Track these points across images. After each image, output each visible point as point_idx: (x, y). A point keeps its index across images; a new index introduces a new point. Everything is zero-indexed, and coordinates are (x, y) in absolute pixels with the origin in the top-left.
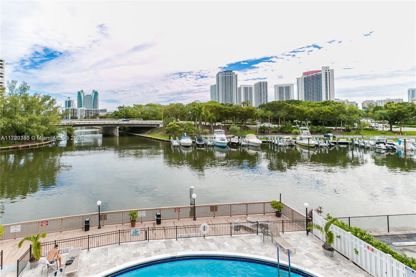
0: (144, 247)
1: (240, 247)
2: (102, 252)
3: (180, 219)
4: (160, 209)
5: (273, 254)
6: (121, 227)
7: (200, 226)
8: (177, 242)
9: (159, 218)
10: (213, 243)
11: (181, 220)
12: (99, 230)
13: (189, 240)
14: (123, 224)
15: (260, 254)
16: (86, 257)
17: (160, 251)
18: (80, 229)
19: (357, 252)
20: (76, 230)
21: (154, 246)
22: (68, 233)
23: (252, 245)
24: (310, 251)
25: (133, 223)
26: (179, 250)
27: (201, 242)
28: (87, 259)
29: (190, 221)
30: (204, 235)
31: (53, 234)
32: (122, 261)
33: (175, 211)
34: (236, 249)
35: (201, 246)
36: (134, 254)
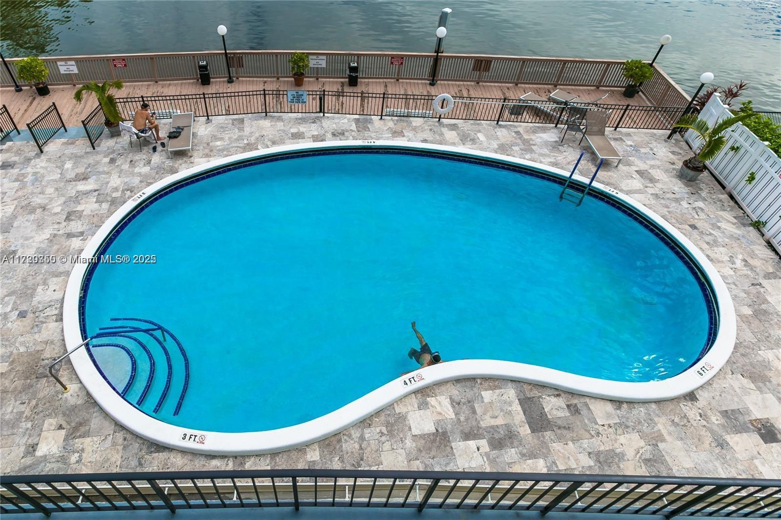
0: (313, 125)
1: (507, 144)
2: (233, 124)
3: (400, 80)
4: (359, 56)
5: (569, 163)
6: (275, 84)
7: (434, 98)
8: (382, 122)
9: (354, 75)
10: (454, 133)
11: (403, 83)
12: (229, 85)
13: (407, 121)
14: (278, 79)
15: (543, 160)
16: (204, 129)
17: (344, 134)
18: (192, 81)
19: (752, 178)
20: (184, 81)
21: (334, 125)
22: (170, 85)
23: (534, 145)
24: (652, 167)
25: (299, 79)
26: (381, 136)
27: (430, 128)
28: (206, 133)
29: (421, 86)
30: (440, 116)
31: (142, 85)
32: (269, 143)
33: (392, 63)
34: (497, 147)
35: (427, 135)
36: (292, 134)
